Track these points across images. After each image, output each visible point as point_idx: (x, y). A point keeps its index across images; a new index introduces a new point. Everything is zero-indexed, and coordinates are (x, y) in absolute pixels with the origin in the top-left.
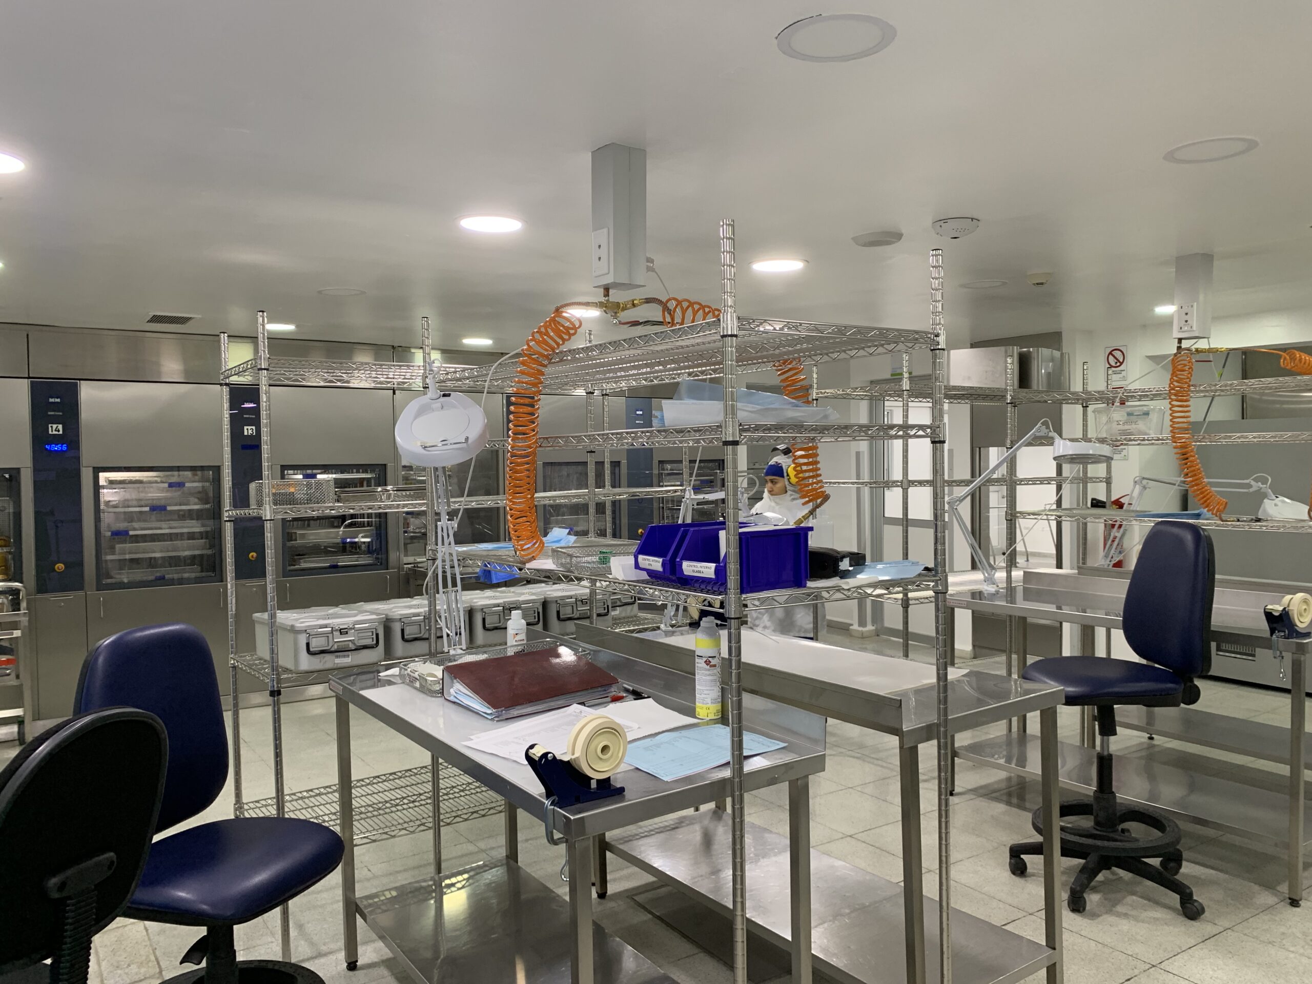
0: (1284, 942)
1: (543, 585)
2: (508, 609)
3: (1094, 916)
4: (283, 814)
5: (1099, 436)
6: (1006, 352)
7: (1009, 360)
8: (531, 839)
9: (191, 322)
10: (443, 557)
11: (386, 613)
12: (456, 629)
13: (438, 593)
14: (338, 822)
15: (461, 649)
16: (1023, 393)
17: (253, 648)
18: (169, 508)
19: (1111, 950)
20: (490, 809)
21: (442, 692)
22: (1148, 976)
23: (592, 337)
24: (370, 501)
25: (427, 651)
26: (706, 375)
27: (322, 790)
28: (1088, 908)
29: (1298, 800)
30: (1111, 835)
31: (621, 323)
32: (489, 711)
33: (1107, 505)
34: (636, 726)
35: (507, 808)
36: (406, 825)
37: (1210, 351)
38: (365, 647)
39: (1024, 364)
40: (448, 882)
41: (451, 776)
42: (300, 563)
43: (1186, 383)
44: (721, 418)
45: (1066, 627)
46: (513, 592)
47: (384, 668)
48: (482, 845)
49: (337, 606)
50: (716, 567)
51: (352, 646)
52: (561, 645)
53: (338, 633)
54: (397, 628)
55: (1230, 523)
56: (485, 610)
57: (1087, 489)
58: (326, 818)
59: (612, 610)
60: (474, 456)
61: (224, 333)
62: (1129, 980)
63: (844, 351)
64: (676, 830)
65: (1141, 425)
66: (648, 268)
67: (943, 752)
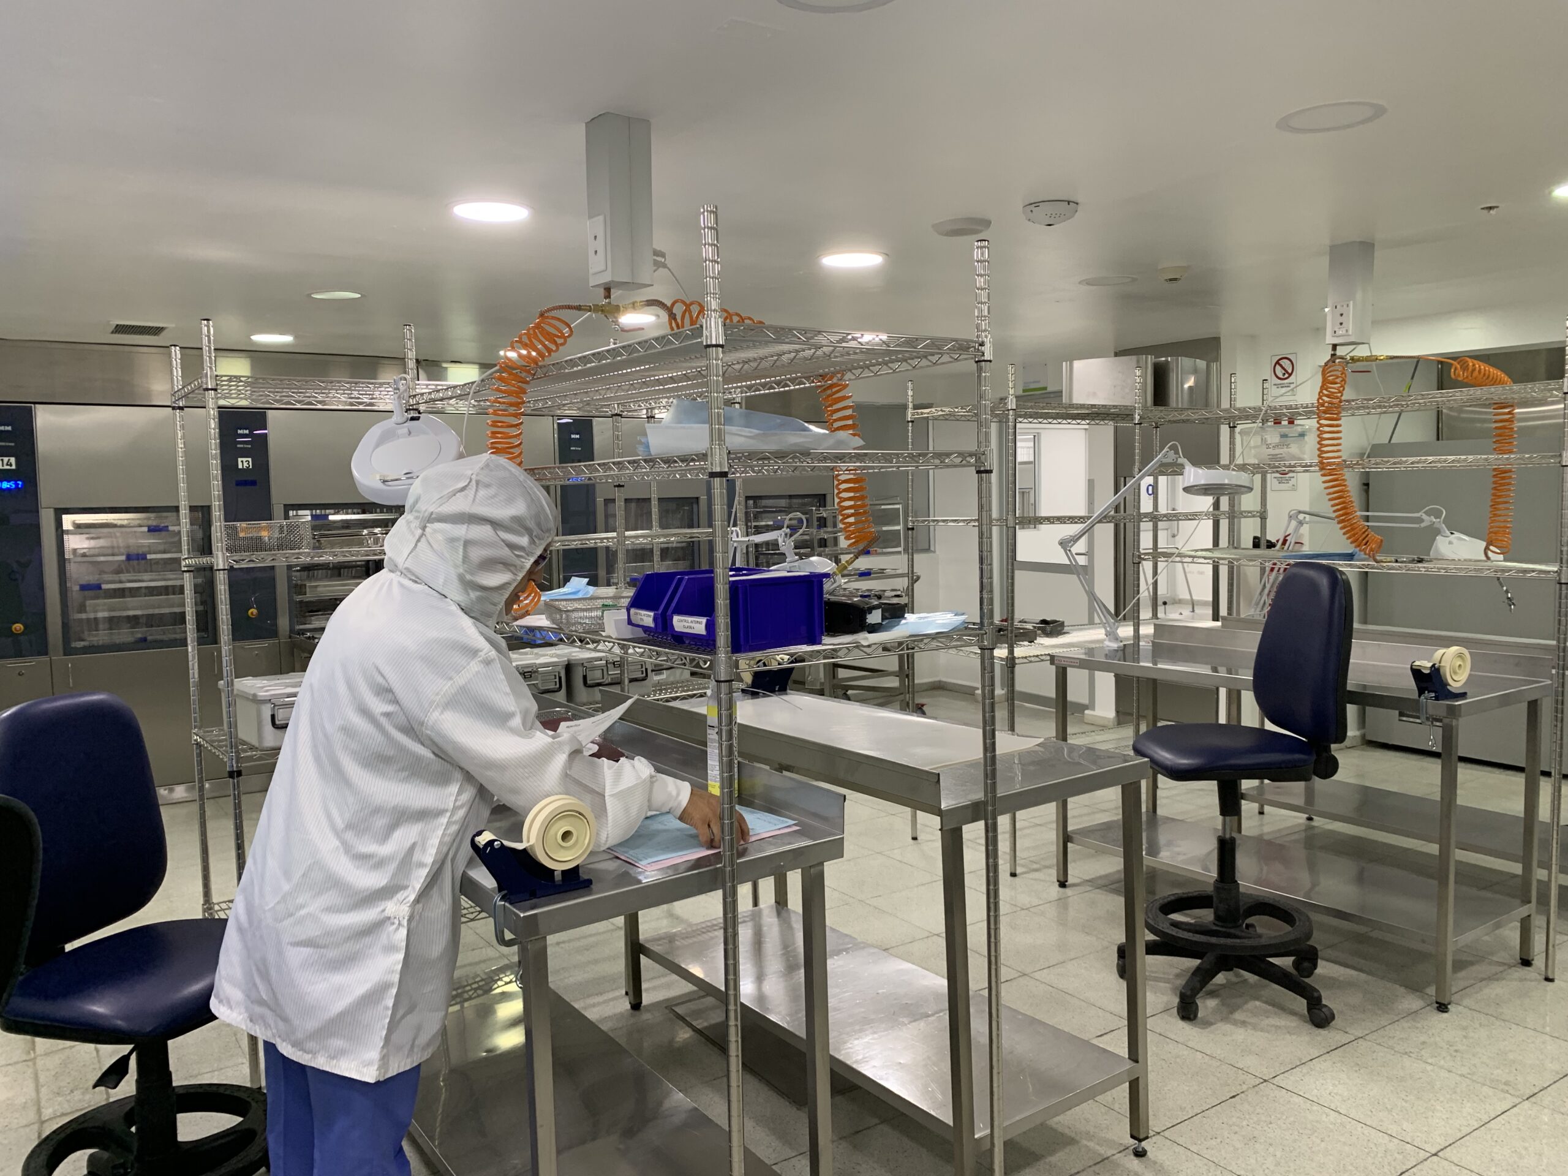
0: (1423, 1052)
3: (1207, 1024)
6: (1138, 361)
7: (1140, 373)
8: (564, 942)
9: (164, 333)
16: (1159, 412)
18: (149, 557)
19: (1219, 1063)
22: (1257, 1093)
24: (355, 546)
28: (1200, 1015)
29: (1447, 884)
30: (1232, 931)
31: (622, 330)
37: (1368, 359)
39: (1160, 376)
43: (1338, 398)
45: (1221, 692)
46: (535, 654)
50: (707, 621)
55: (1385, 564)
57: (1235, 525)
61: (175, 346)
62: (1234, 1097)
65: (1294, 449)
66: (656, 263)
67: (990, 834)
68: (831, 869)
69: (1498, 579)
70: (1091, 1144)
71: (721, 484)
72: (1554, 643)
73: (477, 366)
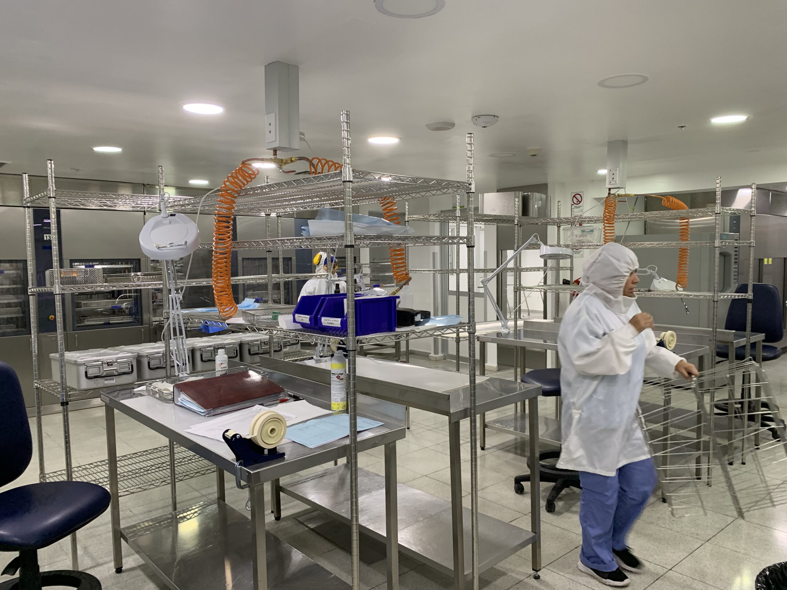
0: (659, 522)
1: (241, 333)
2: (216, 349)
3: (560, 513)
4: (72, 479)
5: (566, 243)
6: (515, 195)
7: (517, 200)
9: (5, 166)
10: (174, 316)
11: (138, 352)
12: (183, 361)
13: (171, 339)
14: (108, 482)
15: (187, 374)
16: (524, 219)
17: (50, 376)
20: (207, 470)
21: (173, 400)
23: (269, 180)
24: (126, 282)
25: (165, 375)
26: (339, 205)
27: (99, 463)
28: (556, 509)
29: (667, 444)
31: (284, 171)
32: (202, 411)
33: (571, 283)
34: (294, 416)
35: (218, 469)
36: (153, 482)
37: (626, 195)
38: (124, 373)
39: (525, 203)
40: (181, 515)
41: (181, 452)
42: (84, 321)
43: (613, 213)
44: (343, 231)
45: (549, 352)
46: (221, 338)
47: (137, 386)
48: (204, 492)
49: (106, 348)
50: (341, 320)
51: (115, 373)
52: (250, 370)
53: (106, 365)
54: (145, 361)
56: (202, 349)
57: (559, 273)
58: (101, 481)
59: (284, 348)
60: (192, 253)
61: (25, 173)
62: (577, 548)
63: (418, 193)
64: (324, 477)
65: (589, 237)
66: (301, 138)
67: (473, 424)
68: (400, 445)
69: (682, 299)
70: (513, 575)
71: (351, 251)
72: (711, 329)
73: (174, 188)
